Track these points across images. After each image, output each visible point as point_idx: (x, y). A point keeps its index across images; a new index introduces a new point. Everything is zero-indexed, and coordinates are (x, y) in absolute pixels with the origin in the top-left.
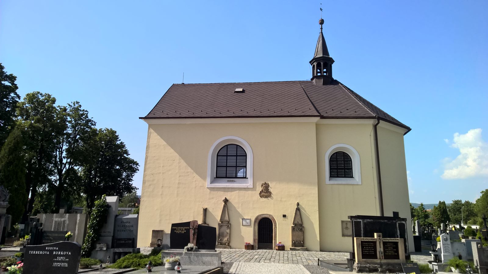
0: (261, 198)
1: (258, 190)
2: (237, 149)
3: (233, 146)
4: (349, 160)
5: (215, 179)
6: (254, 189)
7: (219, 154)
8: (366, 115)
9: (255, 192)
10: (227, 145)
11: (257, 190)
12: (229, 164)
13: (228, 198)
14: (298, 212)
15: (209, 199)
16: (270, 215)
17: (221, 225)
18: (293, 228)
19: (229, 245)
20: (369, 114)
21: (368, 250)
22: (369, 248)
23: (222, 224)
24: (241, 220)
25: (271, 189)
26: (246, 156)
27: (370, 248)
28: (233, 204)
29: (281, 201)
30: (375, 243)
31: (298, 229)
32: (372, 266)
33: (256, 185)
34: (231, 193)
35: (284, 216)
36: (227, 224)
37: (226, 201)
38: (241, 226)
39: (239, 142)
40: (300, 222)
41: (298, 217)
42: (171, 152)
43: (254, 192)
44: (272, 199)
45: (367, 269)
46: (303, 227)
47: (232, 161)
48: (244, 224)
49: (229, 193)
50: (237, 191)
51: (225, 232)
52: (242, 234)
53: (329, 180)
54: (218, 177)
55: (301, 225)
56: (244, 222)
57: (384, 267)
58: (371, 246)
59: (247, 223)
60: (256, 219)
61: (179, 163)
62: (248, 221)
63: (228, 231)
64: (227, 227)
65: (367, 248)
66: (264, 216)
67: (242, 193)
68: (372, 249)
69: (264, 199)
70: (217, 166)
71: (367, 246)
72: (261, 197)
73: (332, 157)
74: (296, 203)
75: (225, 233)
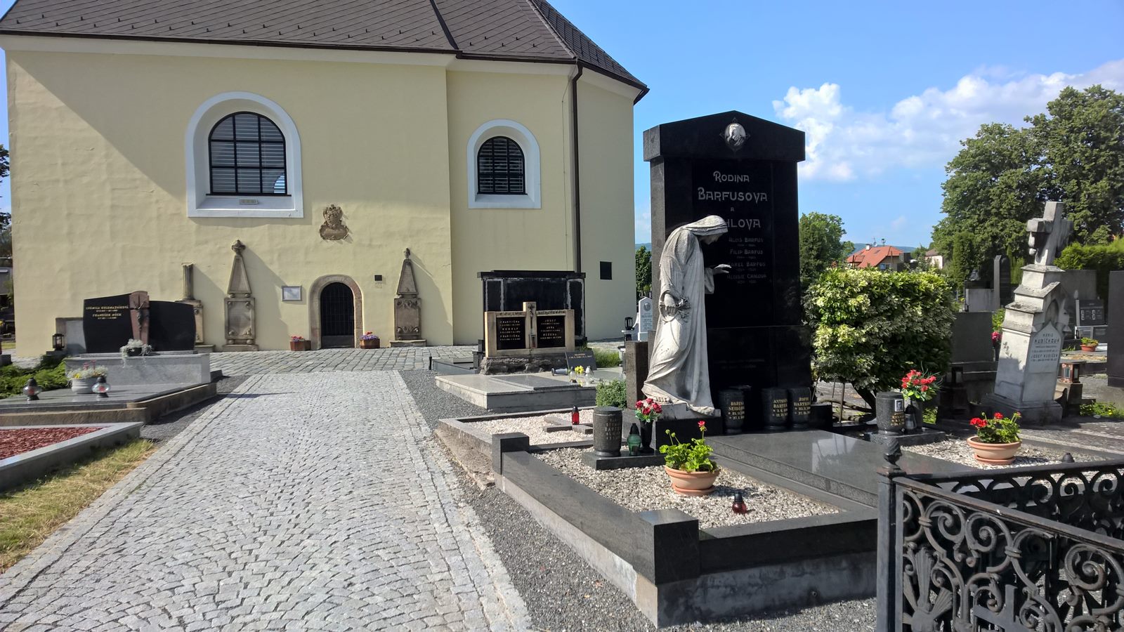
0: (324, 241)
1: (316, 224)
2: (259, 124)
3: (250, 117)
4: (519, 157)
5: (209, 197)
6: (306, 219)
7: (214, 137)
8: (556, 56)
9: (310, 226)
10: (233, 116)
11: (313, 222)
12: (242, 162)
13: (244, 242)
14: (408, 268)
15: (198, 244)
16: (346, 277)
17: (232, 302)
18: (397, 302)
19: (253, 344)
20: (564, 53)
21: (509, 334)
22: (511, 330)
23: (233, 300)
24: (279, 290)
25: (346, 222)
26: (283, 142)
27: (513, 330)
28: (257, 254)
29: (370, 245)
30: (522, 320)
31: (409, 304)
32: (513, 362)
33: (311, 211)
34: (250, 229)
35: (378, 278)
36: (248, 299)
37: (240, 248)
38: (281, 303)
39: (263, 107)
40: (412, 290)
41: (409, 279)
42: (80, 128)
43: (307, 227)
44: (350, 241)
45: (505, 367)
46: (419, 299)
47: (248, 155)
48: (286, 298)
49: (246, 229)
50: (267, 225)
51: (242, 317)
52: (283, 318)
53: (476, 200)
54: (215, 193)
55: (415, 295)
56: (286, 293)
57: (535, 361)
58: (516, 327)
59: (295, 296)
60: (315, 286)
61: (107, 156)
62: (296, 291)
63: (250, 314)
64: (247, 305)
65: (508, 330)
66: (332, 280)
67: (279, 229)
68: (516, 330)
69: (330, 243)
70: (211, 167)
71: (508, 327)
72: (324, 239)
73: (484, 149)
74: (405, 250)
75: (243, 320)
